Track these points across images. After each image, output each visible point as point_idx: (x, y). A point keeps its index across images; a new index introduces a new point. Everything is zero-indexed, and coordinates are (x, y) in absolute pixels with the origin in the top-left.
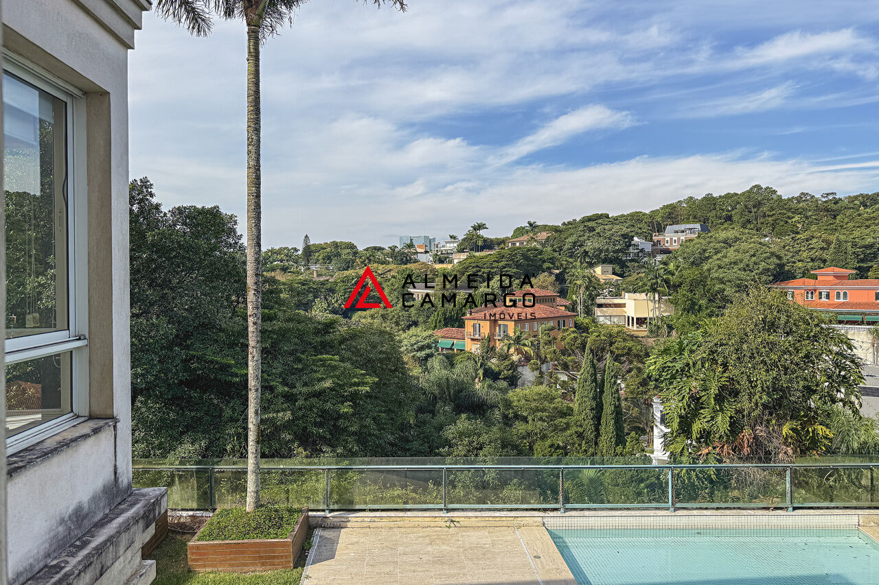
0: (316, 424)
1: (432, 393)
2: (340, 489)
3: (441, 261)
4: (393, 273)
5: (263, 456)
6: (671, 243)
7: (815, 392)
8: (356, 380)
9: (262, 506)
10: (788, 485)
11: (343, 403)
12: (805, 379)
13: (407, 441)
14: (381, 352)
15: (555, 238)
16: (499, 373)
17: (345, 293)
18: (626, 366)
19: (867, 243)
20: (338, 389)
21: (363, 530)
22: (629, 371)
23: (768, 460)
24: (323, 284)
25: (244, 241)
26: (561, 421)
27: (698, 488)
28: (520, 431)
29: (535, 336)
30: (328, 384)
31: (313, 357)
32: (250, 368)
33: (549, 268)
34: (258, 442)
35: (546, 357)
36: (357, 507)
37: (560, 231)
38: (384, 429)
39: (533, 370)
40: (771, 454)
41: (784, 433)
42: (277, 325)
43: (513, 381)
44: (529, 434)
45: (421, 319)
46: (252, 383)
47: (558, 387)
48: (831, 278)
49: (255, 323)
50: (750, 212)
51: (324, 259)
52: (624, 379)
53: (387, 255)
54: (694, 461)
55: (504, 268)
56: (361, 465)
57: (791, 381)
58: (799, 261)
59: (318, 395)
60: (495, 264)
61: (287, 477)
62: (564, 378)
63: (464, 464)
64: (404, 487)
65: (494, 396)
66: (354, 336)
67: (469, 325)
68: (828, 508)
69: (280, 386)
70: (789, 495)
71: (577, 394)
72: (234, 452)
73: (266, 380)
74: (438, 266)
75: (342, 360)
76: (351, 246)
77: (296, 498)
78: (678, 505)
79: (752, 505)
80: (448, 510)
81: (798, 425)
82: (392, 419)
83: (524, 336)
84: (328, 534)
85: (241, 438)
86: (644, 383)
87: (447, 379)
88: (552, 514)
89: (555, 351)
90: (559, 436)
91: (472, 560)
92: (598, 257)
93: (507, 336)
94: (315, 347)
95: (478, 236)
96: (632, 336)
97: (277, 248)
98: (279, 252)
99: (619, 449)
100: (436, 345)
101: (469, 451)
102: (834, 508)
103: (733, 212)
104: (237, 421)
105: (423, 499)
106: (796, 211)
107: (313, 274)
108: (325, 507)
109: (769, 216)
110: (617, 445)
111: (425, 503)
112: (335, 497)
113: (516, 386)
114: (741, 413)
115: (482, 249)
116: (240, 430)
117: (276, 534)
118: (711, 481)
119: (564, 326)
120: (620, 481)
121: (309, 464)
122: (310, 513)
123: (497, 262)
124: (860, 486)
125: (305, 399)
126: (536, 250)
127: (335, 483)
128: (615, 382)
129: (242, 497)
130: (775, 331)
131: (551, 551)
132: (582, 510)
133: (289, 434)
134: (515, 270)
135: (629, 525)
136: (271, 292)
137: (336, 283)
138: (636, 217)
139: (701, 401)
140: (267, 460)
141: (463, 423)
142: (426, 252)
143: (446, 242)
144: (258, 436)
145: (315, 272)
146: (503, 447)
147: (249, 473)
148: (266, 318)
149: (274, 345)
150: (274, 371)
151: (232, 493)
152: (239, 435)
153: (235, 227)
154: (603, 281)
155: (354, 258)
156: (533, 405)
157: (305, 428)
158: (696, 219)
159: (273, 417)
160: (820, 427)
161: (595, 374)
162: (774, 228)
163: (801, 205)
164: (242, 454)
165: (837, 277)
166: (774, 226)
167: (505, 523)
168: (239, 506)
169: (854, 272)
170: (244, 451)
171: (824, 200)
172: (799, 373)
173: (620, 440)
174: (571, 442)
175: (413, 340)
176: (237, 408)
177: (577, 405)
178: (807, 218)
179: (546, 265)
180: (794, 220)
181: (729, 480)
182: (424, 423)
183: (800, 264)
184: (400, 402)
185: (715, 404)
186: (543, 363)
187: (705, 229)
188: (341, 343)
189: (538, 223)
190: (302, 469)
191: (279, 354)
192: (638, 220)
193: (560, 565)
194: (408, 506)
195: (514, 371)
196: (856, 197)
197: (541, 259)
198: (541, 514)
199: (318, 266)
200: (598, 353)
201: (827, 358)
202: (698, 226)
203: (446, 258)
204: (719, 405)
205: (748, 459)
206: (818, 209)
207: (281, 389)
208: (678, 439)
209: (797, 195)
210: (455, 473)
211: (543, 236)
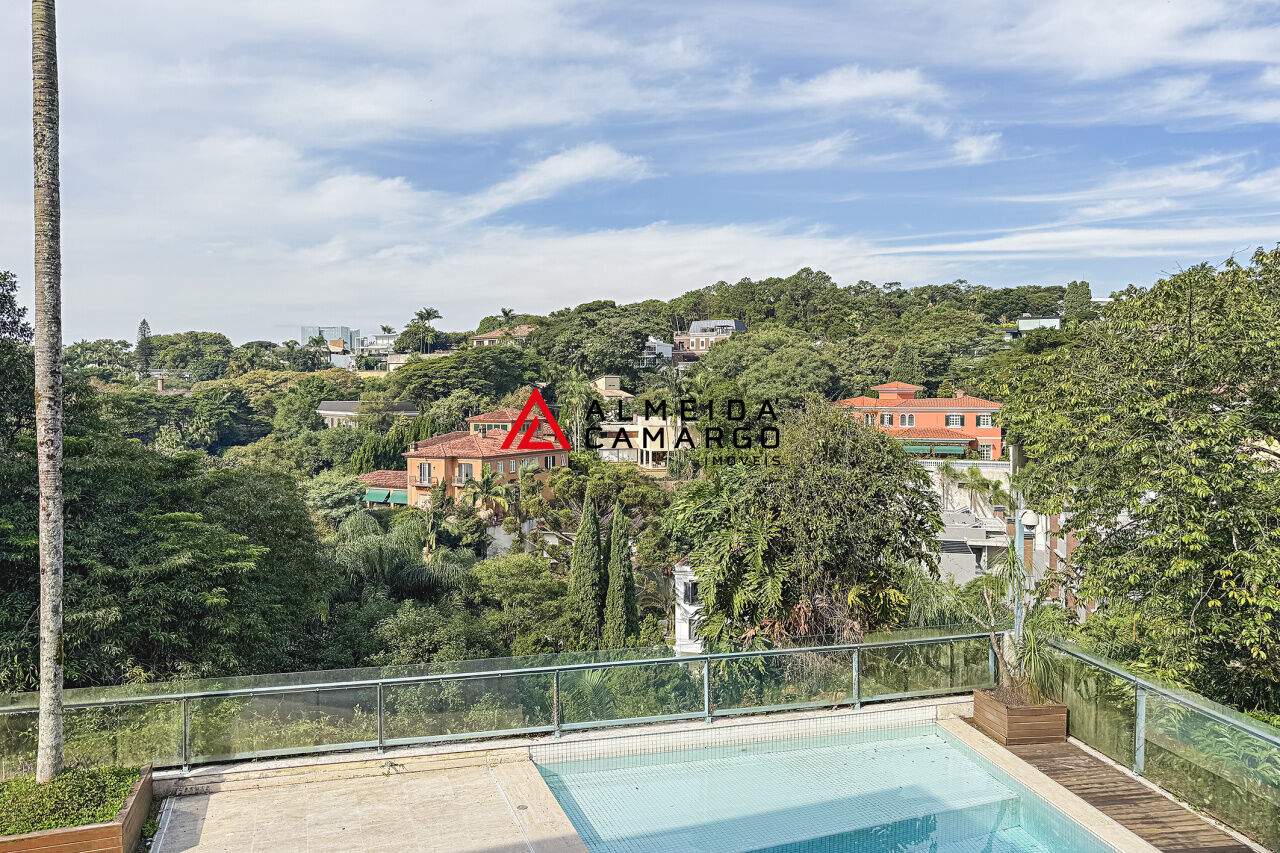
0: (164, 626)
1: (356, 573)
2: (207, 730)
3: (369, 367)
4: (290, 385)
5: (69, 684)
6: (698, 347)
7: (885, 543)
8: (232, 551)
9: (65, 770)
10: (855, 673)
11: (210, 589)
12: (875, 526)
13: (318, 646)
14: (273, 507)
15: (540, 335)
16: (459, 538)
17: (211, 416)
18: (639, 521)
19: (936, 350)
20: (201, 566)
21: (246, 794)
22: (642, 528)
23: (830, 641)
24: (173, 401)
25: (30, 319)
26: (550, 605)
27: (743, 687)
28: (492, 623)
29: (512, 481)
30: (184, 559)
31: (158, 516)
32: (42, 535)
33: (532, 380)
34: (58, 661)
35: (528, 512)
36: (238, 756)
37: (548, 325)
38: (279, 630)
39: (509, 531)
40: (833, 632)
41: (850, 602)
42: (91, 462)
43: (480, 549)
44: (503, 628)
45: (337, 458)
46: (47, 559)
47: (546, 555)
48: (895, 396)
49: (50, 457)
50: (798, 305)
51: (174, 361)
52: (637, 541)
53: (281, 355)
54: (737, 647)
55: (467, 377)
56: (242, 688)
57: (858, 529)
58: (858, 373)
59: (167, 577)
60: (453, 372)
61: (110, 718)
62: (553, 541)
63: (410, 675)
64: (315, 718)
65: (453, 571)
66: (226, 482)
67: (413, 465)
68: (901, 700)
69: (99, 565)
70: (855, 687)
71: (572, 565)
72: (13, 683)
73: (74, 556)
74: (364, 375)
75: (209, 520)
76: (221, 341)
77: (130, 752)
78: (717, 713)
79: (812, 704)
80: (386, 749)
81: (866, 591)
82: (293, 613)
83: (495, 481)
84: (184, 805)
85: (26, 657)
86: (662, 545)
87: (380, 549)
88: (542, 740)
89: (540, 501)
90: (546, 627)
91: (424, 821)
92: (600, 363)
93: (470, 481)
94: (160, 500)
95: (427, 329)
96: (646, 478)
97: (92, 340)
98: (96, 347)
99: (631, 639)
100: (361, 499)
101: (416, 656)
102: (908, 699)
103: (776, 305)
104: (19, 628)
105: (346, 733)
106: (854, 306)
107: (156, 385)
108: (181, 762)
109: (821, 311)
110: (628, 634)
111: (350, 740)
112: (200, 743)
113: (485, 556)
114: (796, 576)
115: (433, 348)
116: (25, 644)
117: (93, 816)
118: (759, 676)
119: (554, 465)
120: (632, 687)
121: (154, 692)
122: (155, 775)
123: (456, 368)
124: (939, 667)
125: (145, 586)
126: (513, 352)
127: (198, 720)
128: (625, 544)
129: (28, 759)
130: (838, 461)
131: (542, 797)
132: (585, 730)
133: (116, 645)
134: (482, 382)
135: (651, 747)
136: (82, 408)
137: (195, 400)
138: (652, 309)
139: (744, 561)
140: (75, 690)
141: (408, 613)
142: (345, 352)
143: (377, 338)
144: (59, 650)
145: (160, 382)
146: (470, 645)
147: (42, 715)
148: (70, 451)
149: (87, 495)
150: (87, 540)
151: (9, 754)
152: (23, 654)
153: (12, 293)
154: (608, 399)
155: (225, 360)
156: (510, 582)
157: (146, 634)
158: (728, 312)
159: (87, 618)
160: (892, 591)
161: (597, 533)
162: (827, 328)
163: (860, 298)
164: (28, 685)
165: (902, 395)
166: (827, 324)
167: (473, 761)
168: (22, 775)
169: (921, 388)
170: (32, 679)
171: (887, 291)
172: (868, 517)
173: (632, 628)
174: (564, 633)
175: (325, 491)
176: (18, 606)
177: (572, 579)
178: (867, 314)
179: (528, 375)
180: (851, 317)
181: (782, 672)
182: (345, 617)
183: (858, 378)
184: (307, 586)
185: (763, 565)
186: (523, 521)
187: (741, 327)
188: (205, 493)
189: (516, 312)
190: (141, 701)
191: (97, 511)
192: (655, 312)
193: (556, 816)
194: (322, 748)
195: (482, 534)
196: (924, 290)
197: (520, 366)
198: (527, 742)
199: (165, 371)
200: (601, 504)
201: (901, 498)
202: (731, 323)
203: (377, 362)
204: (769, 567)
205: (805, 641)
206: (879, 303)
207: (102, 570)
208: (715, 618)
209: (855, 284)
210: (395, 693)
211: (523, 331)
